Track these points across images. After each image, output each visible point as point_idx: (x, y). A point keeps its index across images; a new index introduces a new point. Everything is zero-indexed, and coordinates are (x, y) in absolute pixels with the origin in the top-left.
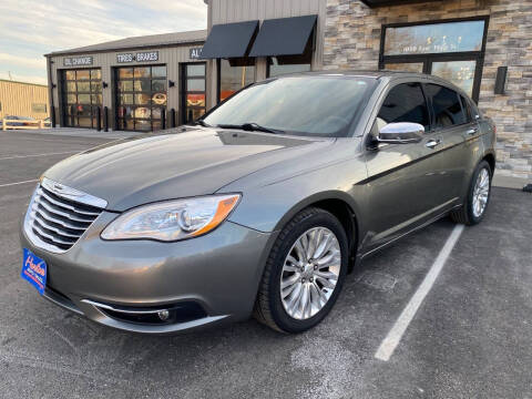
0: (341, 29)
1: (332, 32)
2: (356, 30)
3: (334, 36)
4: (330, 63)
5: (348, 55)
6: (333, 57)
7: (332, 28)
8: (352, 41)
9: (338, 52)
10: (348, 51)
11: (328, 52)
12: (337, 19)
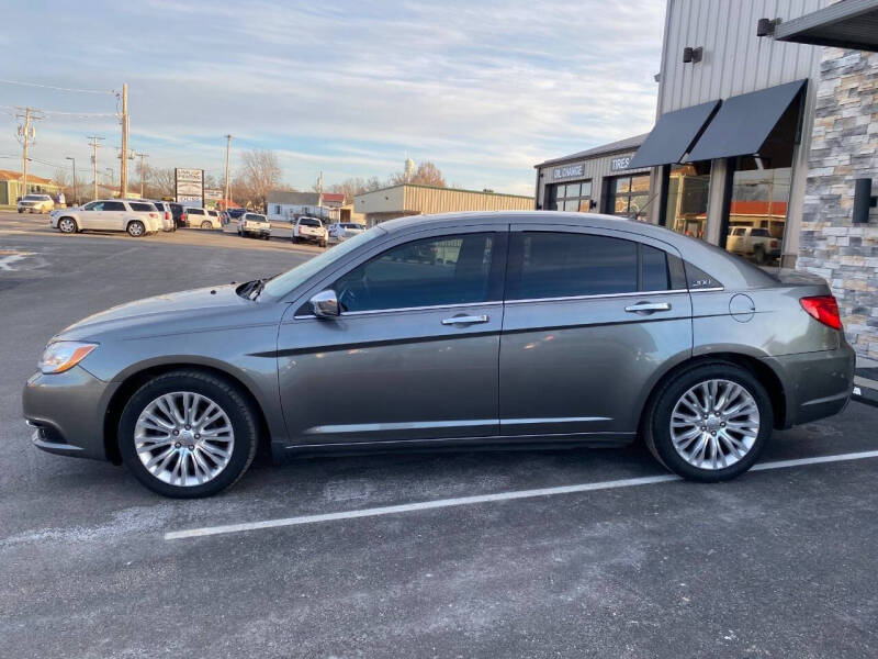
0: (844, 99)
1: (829, 107)
2: (869, 99)
3: (832, 113)
4: (820, 164)
5: (852, 149)
6: (825, 153)
7: (829, 100)
8: (861, 121)
9: (834, 143)
10: (853, 139)
11: (818, 144)
12: (838, 82)
